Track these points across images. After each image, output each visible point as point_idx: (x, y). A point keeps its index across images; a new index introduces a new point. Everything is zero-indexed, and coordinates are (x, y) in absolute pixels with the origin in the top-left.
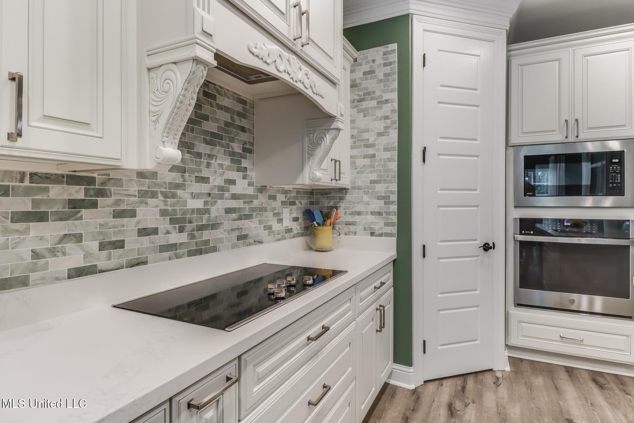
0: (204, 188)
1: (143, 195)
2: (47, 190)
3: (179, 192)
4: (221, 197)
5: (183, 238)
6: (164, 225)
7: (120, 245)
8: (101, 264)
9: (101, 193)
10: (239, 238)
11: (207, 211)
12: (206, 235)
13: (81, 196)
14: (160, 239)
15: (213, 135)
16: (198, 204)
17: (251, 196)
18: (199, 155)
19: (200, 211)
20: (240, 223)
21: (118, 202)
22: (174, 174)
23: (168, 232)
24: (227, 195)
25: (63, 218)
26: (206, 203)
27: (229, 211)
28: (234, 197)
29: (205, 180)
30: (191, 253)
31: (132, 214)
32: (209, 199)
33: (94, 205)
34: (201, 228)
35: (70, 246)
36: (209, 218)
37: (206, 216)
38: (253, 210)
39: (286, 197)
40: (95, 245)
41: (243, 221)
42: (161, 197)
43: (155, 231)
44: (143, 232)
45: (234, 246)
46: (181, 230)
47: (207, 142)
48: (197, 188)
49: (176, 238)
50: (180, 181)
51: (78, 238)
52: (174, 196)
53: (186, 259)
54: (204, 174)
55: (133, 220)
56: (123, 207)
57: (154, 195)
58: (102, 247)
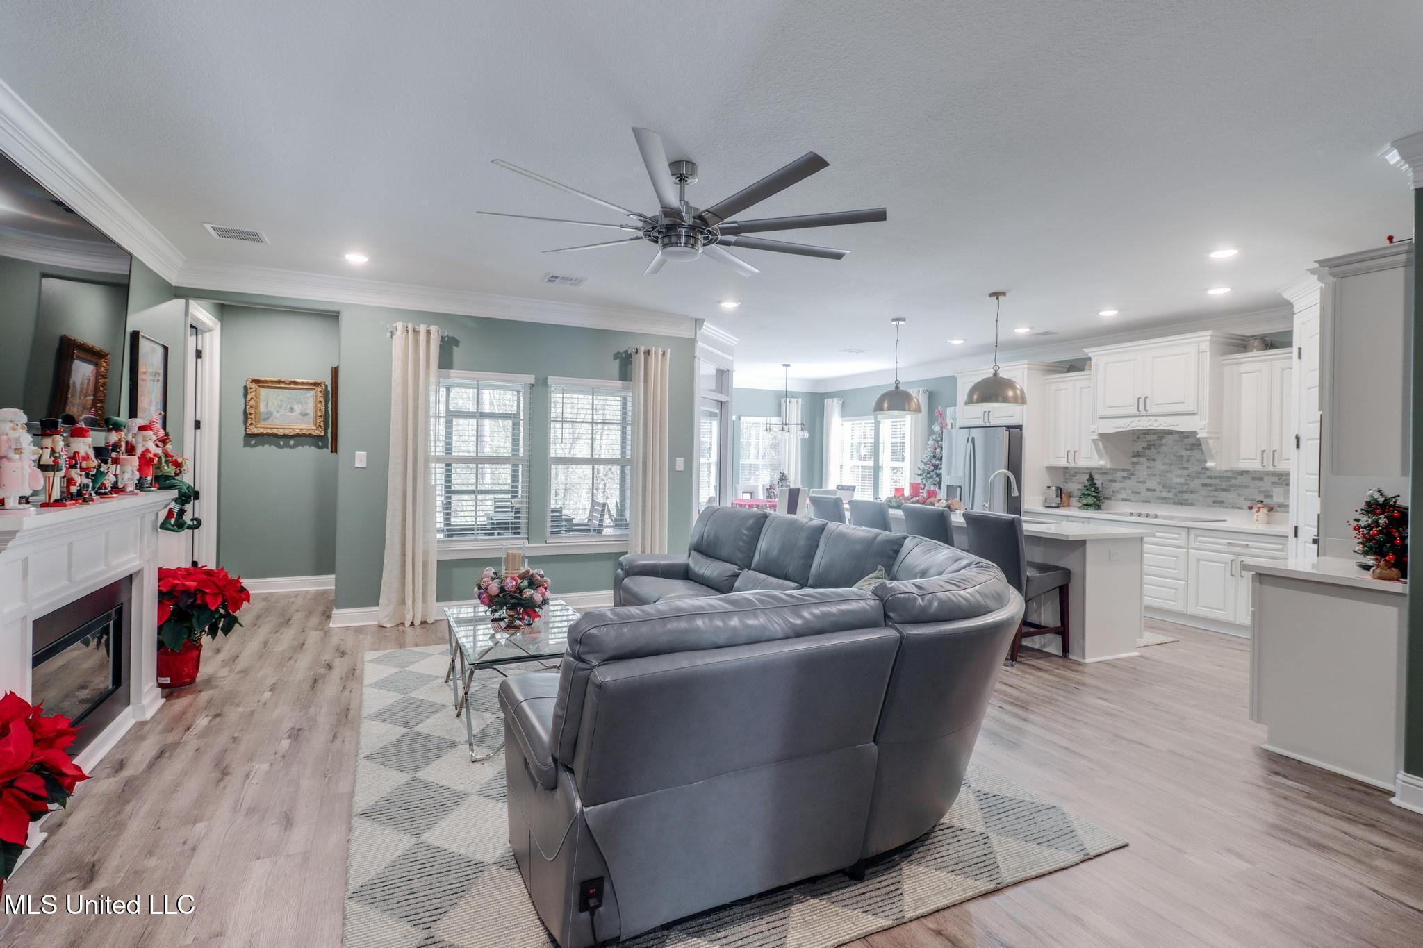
0: (1185, 473)
1: (1149, 475)
2: (1116, 473)
3: (1168, 475)
4: (1198, 477)
5: (1170, 495)
6: (1159, 488)
7: (1139, 493)
8: (1132, 499)
9: (1132, 474)
10: (1214, 502)
11: (1188, 484)
12: (1186, 496)
13: (1126, 475)
14: (1157, 494)
15: (1193, 444)
16: (1181, 480)
17: (1228, 477)
18: (1182, 456)
19: (1181, 484)
20: (1216, 493)
21: (1138, 478)
22: (1165, 467)
23: (1161, 492)
24: (1203, 476)
25: (1120, 482)
26: (1186, 480)
27: (1204, 485)
28: (1210, 477)
29: (1186, 468)
30: (1174, 503)
31: (1144, 482)
32: (1188, 478)
33: (1130, 478)
34: (1183, 492)
35: (1123, 492)
36: (1188, 488)
37: (1186, 487)
38: (1231, 486)
39: (1279, 479)
40: (1130, 492)
41: (1219, 492)
42: (1158, 476)
43: (1155, 490)
44: (1148, 490)
45: (1209, 506)
46: (1169, 492)
47: (1188, 450)
48: (1179, 472)
49: (1165, 495)
50: (1169, 469)
51: (1125, 489)
52: (1165, 476)
53: (1171, 506)
54: (1186, 465)
55: (1145, 485)
56: (1140, 480)
57: (1154, 475)
58: (1133, 493)
